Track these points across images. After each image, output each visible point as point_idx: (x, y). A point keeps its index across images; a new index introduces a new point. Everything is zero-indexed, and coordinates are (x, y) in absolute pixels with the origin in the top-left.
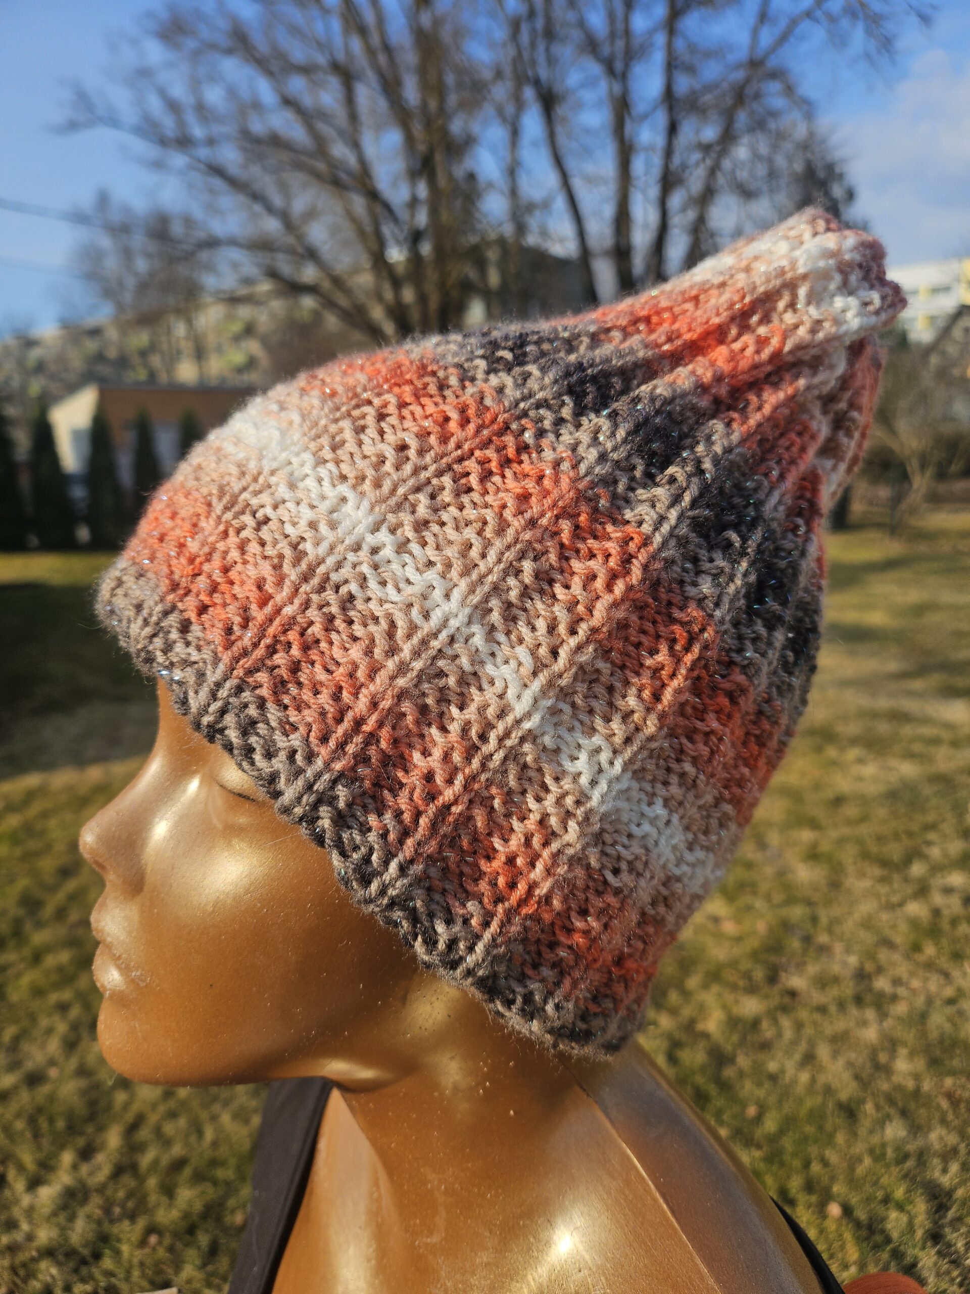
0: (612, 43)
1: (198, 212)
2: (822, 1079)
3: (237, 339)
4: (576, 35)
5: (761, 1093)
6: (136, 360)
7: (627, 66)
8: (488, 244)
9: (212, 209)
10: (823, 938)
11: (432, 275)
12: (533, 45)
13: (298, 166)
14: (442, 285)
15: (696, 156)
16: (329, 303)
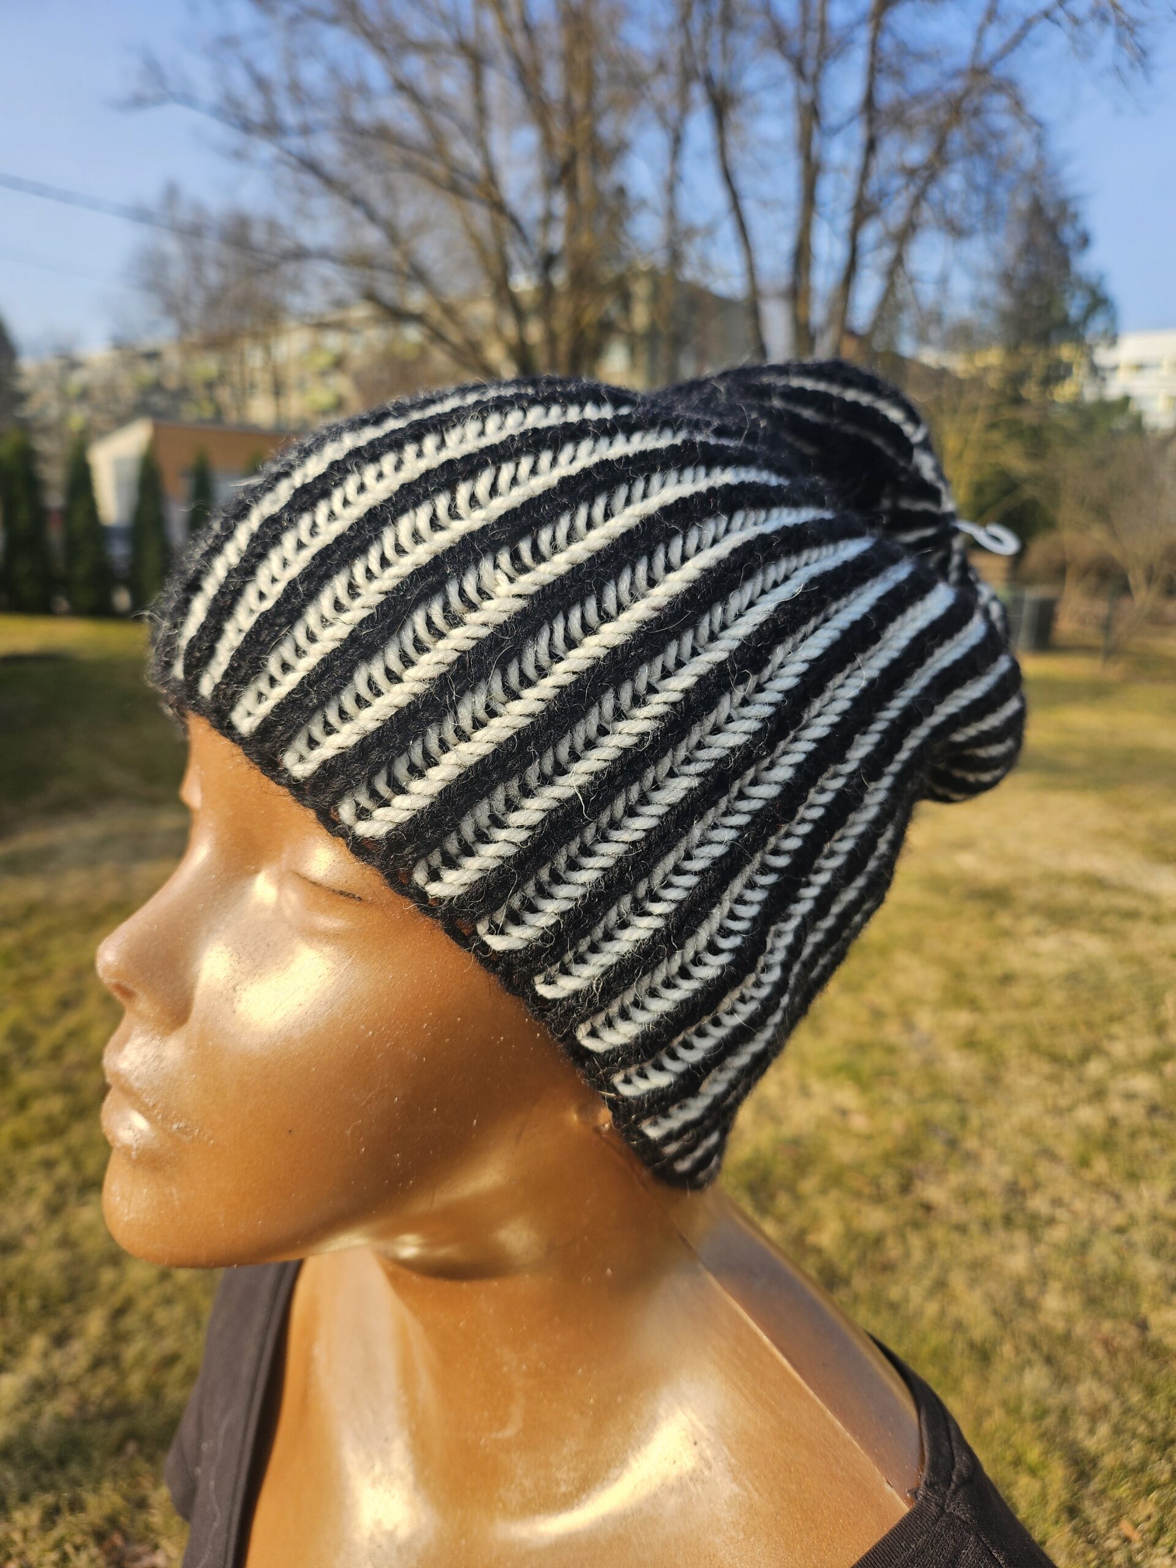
0: (804, 35)
1: (285, 217)
3: (323, 374)
4: (759, 21)
6: (200, 392)
7: (820, 66)
8: (637, 275)
9: (303, 213)
10: (972, 1143)
11: (564, 308)
12: (706, 32)
13: (408, 166)
14: (576, 323)
15: (898, 182)
16: (437, 336)
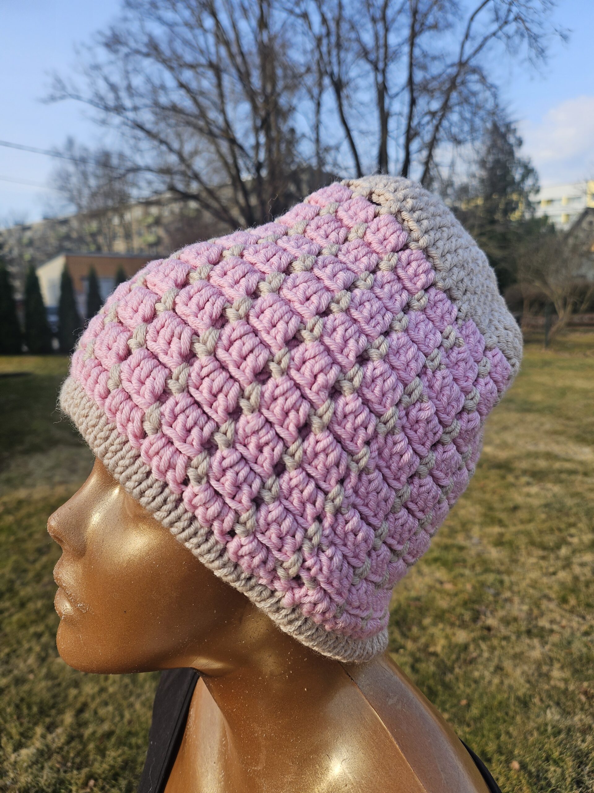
0: (377, 51)
1: (128, 152)
2: (506, 682)
3: (150, 227)
4: (355, 46)
5: (468, 691)
6: (89, 239)
7: (386, 65)
8: (303, 170)
9: (136, 149)
10: (507, 594)
11: (268, 189)
12: (329, 53)
13: (188, 123)
14: (274, 195)
16: (207, 206)
